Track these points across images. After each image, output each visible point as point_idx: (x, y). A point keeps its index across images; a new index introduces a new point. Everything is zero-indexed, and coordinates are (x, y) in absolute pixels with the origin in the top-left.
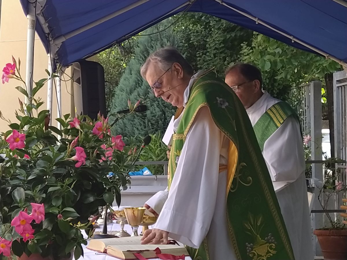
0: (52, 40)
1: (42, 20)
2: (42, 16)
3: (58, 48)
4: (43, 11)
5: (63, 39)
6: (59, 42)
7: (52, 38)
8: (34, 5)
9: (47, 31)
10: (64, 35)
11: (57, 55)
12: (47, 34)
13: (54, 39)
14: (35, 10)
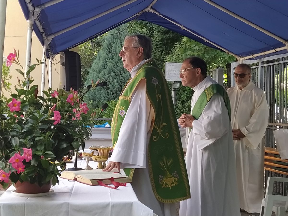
0: (46, 37)
1: (38, 23)
2: (38, 21)
3: (50, 42)
4: (39, 17)
5: (53, 36)
6: (51, 38)
7: (45, 35)
8: (32, 13)
9: (42, 31)
10: (54, 34)
11: (49, 47)
12: (42, 33)
13: (47, 36)
14: (33, 17)
